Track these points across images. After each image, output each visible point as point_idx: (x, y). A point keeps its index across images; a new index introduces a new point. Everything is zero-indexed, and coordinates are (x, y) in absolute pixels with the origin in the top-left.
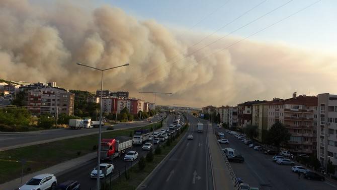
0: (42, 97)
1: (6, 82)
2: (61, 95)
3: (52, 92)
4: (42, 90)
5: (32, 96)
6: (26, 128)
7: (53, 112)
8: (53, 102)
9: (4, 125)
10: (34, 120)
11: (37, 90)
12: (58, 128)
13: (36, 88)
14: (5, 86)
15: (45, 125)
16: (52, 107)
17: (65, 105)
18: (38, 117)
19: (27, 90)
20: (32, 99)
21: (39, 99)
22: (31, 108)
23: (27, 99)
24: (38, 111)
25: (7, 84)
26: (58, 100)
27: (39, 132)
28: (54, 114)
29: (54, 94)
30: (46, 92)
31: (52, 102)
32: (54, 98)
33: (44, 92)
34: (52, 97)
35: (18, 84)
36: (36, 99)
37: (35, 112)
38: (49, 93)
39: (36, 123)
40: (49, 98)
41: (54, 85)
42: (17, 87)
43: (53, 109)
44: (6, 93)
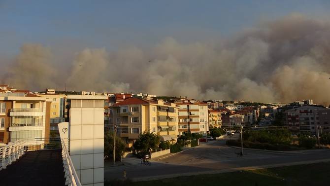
0: (300, 116)
1: (265, 105)
2: (320, 112)
3: (309, 110)
4: (299, 109)
5: (290, 116)
6: (287, 147)
7: (313, 130)
8: (312, 121)
9: (268, 144)
10: (294, 139)
11: (294, 109)
12: (321, 148)
13: (292, 108)
14: (265, 109)
15: (307, 145)
16: (311, 126)
17: (326, 123)
18: (299, 136)
19: (284, 110)
20: (290, 119)
21: (297, 119)
22: (290, 128)
23: (285, 119)
24: (298, 131)
25: (266, 107)
26: (317, 118)
27: (301, 152)
28: (315, 133)
29: (311, 112)
30: (303, 110)
32: (312, 116)
33: (300, 111)
34: (310, 116)
35: (275, 106)
36: (294, 119)
37: (295, 132)
38: (306, 112)
39: (297, 143)
40: (307, 116)
41: (311, 102)
42: (275, 108)
43: (313, 128)
44: (267, 115)
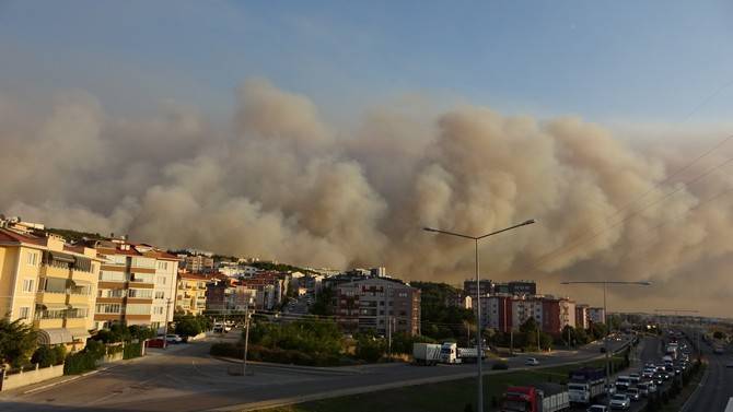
0: (362, 298)
1: (301, 271)
2: (396, 292)
3: (378, 288)
4: (361, 284)
5: (344, 297)
6: (335, 360)
7: (381, 327)
8: (382, 308)
9: (297, 352)
10: (348, 344)
11: (352, 283)
12: (392, 360)
13: (349, 281)
14: (300, 278)
15: (368, 355)
16: (379, 317)
17: (403, 314)
18: (356, 337)
19: (335, 284)
20: (344, 302)
21: (356, 302)
22: (343, 320)
23: (335, 304)
24: (355, 326)
25: (303, 275)
26: (391, 304)
27: (359, 369)
28: (384, 332)
29: (381, 290)
30: (367, 287)
31: (379, 308)
32: (383, 299)
33: (364, 288)
34: (378, 298)
35: (319, 274)
36: (351, 303)
37: (349, 328)
38: (373, 289)
39: (352, 350)
40: (373, 299)
41: (382, 272)
42: (319, 279)
43: (382, 322)
44: (302, 291)
